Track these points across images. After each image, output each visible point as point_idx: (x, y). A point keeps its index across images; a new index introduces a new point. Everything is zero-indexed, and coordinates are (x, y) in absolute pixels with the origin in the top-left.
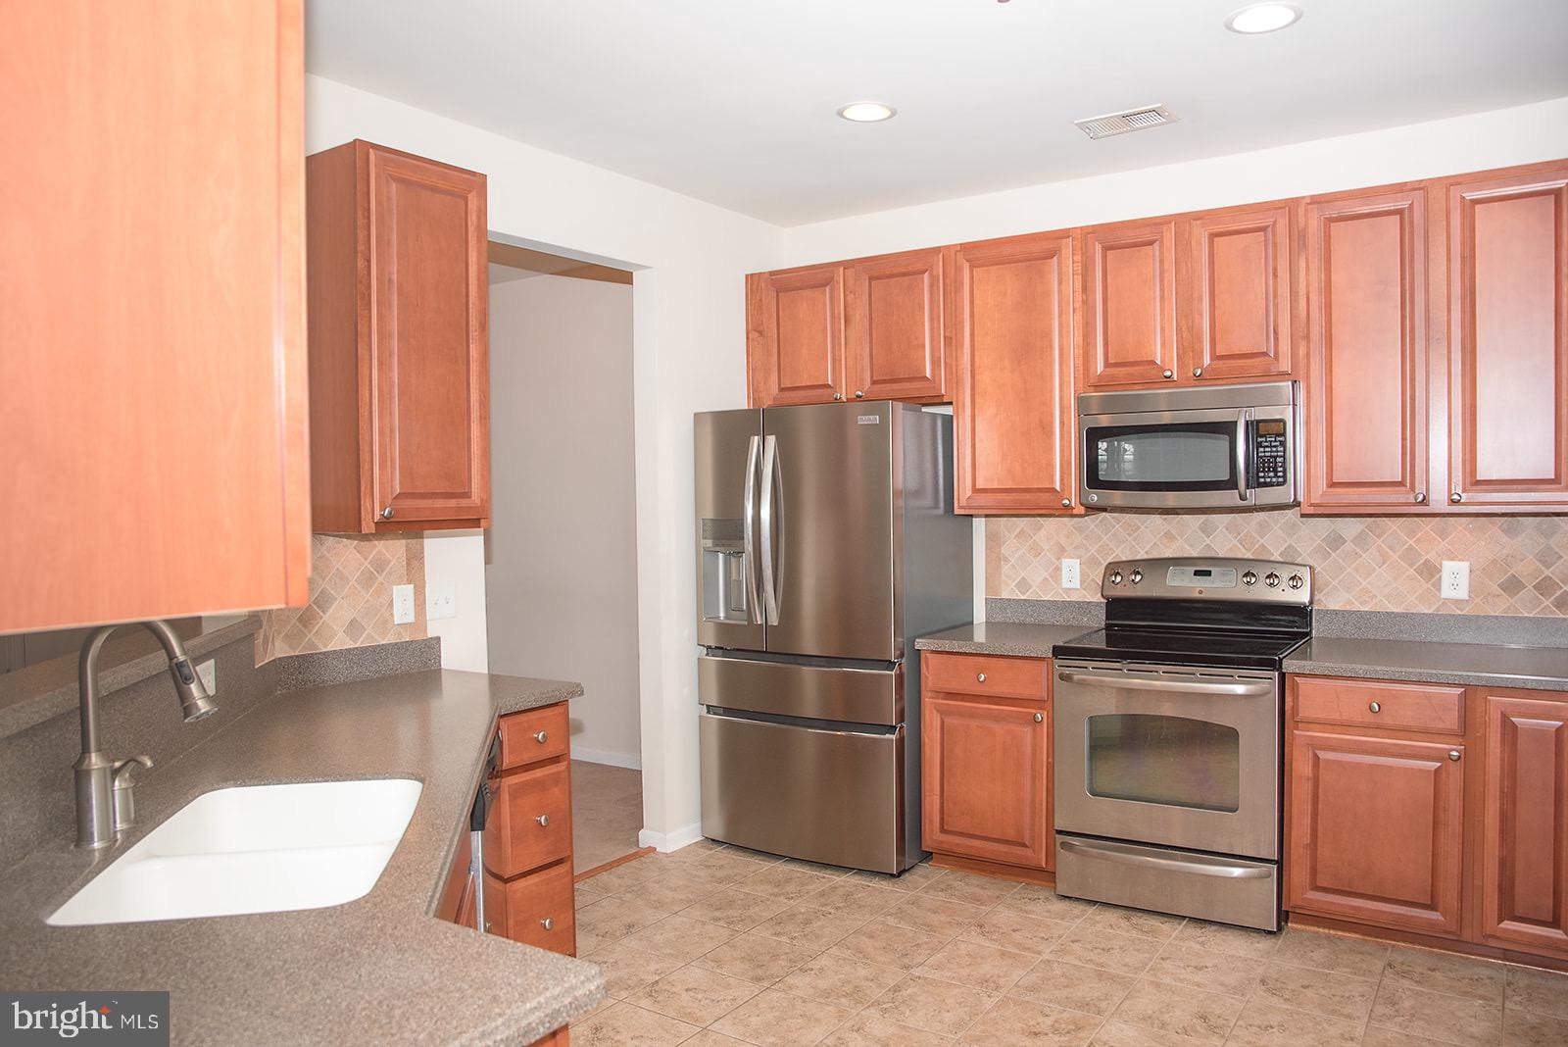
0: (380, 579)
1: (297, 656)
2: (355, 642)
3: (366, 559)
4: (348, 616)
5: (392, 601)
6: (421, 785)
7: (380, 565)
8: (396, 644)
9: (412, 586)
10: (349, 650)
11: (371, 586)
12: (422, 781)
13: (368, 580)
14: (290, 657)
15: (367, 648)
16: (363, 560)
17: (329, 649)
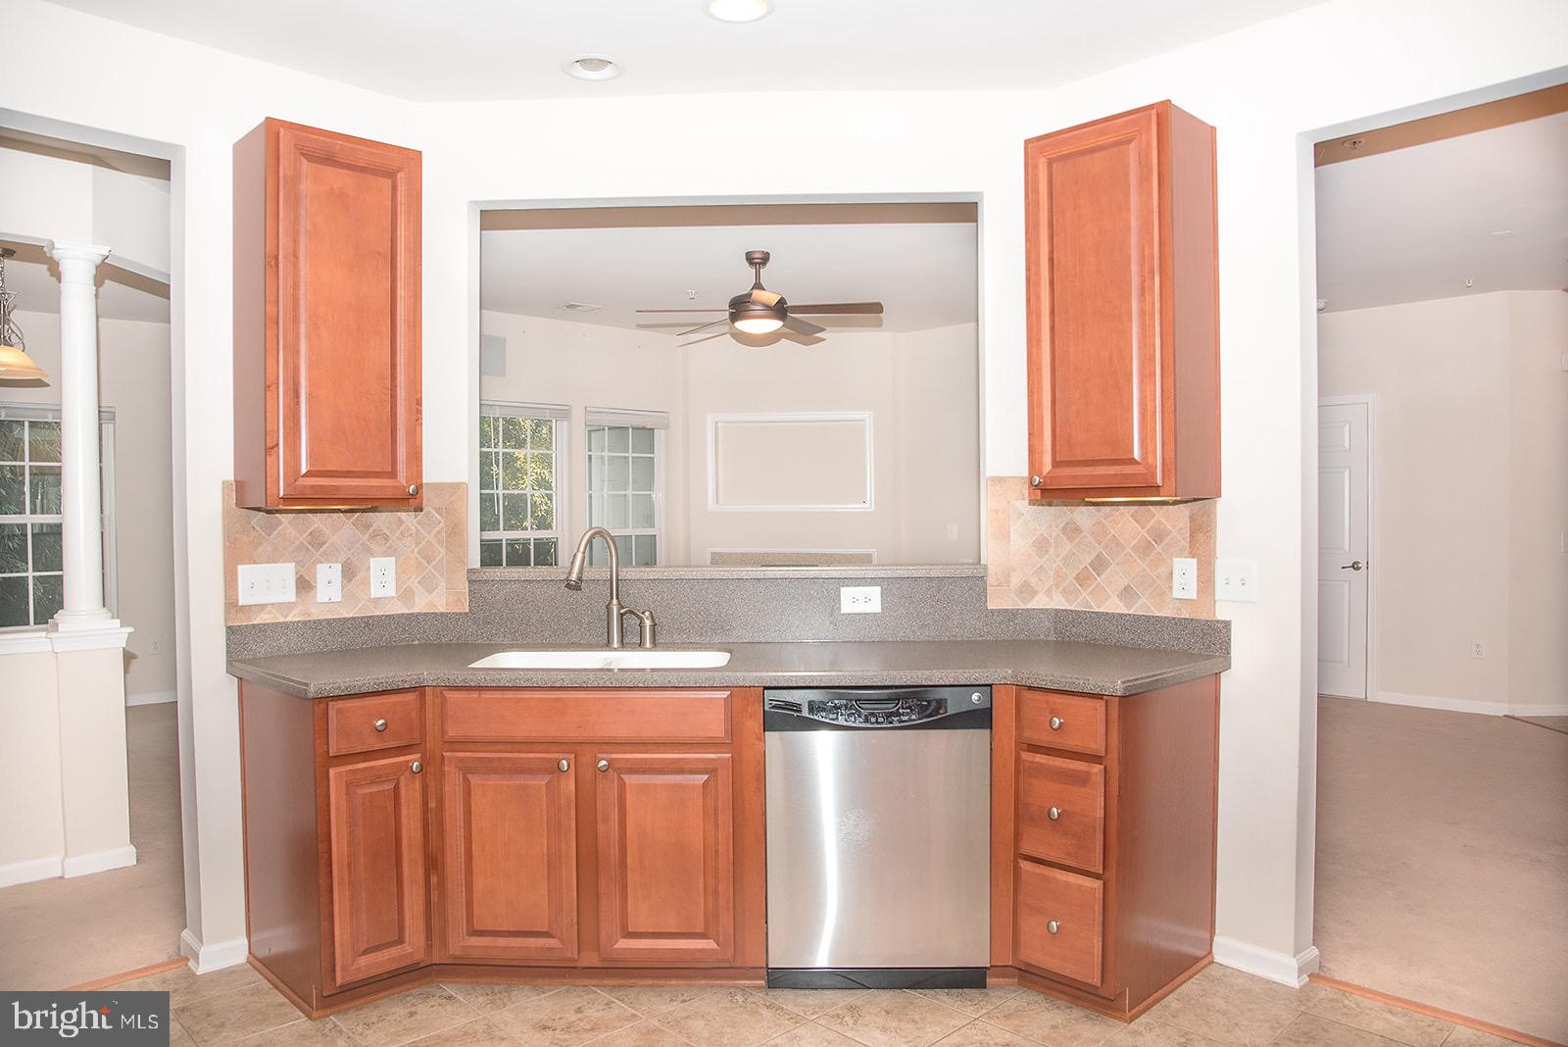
0: (1158, 548)
1: (1071, 611)
2: (1129, 608)
3: (1143, 528)
4: (1124, 582)
5: (1171, 573)
6: (729, 655)
7: (1159, 535)
8: (1174, 619)
9: (1195, 561)
10: (1121, 615)
11: (1148, 555)
12: (730, 651)
13: (1145, 549)
14: (1066, 610)
15: (1141, 616)
16: (1140, 528)
17: (1101, 610)
